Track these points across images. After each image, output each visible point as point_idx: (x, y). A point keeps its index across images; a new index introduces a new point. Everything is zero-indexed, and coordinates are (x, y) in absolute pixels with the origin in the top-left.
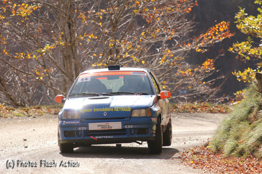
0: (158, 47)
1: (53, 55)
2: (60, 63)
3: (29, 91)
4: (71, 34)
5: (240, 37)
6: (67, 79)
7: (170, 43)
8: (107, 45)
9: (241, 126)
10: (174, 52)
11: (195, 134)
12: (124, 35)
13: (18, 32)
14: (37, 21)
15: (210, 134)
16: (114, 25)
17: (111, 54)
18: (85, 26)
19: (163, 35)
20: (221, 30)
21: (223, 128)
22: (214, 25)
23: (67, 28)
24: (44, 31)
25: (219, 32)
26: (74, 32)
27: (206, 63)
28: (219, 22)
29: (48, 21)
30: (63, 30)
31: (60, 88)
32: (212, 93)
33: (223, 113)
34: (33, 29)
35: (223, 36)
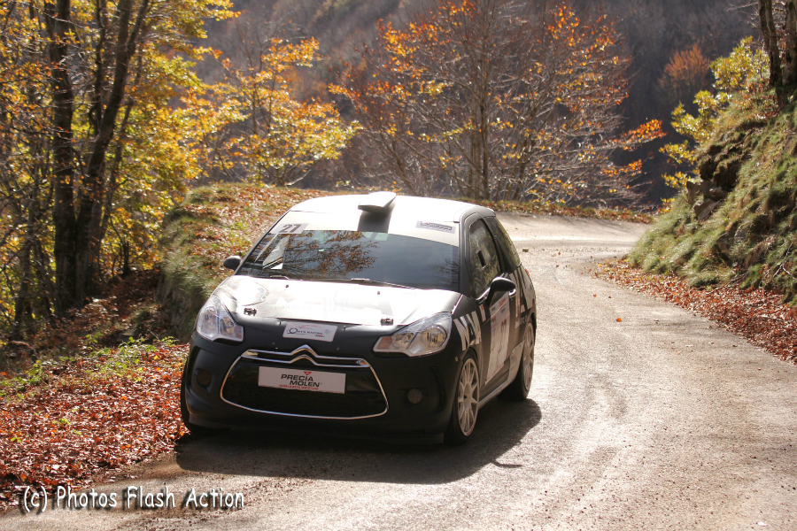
0: (580, 142)
1: (460, 141)
2: (468, 151)
3: (430, 179)
4: (483, 120)
5: (678, 138)
6: (474, 169)
7: (594, 139)
8: (522, 135)
9: (664, 239)
10: (598, 148)
11: (612, 244)
12: (543, 126)
13: (424, 111)
14: (446, 101)
15: (629, 246)
16: (532, 113)
17: (525, 145)
18: (500, 110)
19: (587, 130)
20: (652, 129)
21: (644, 240)
22: (644, 122)
23: (479, 112)
24: (452, 113)
25: (650, 131)
26: (486, 117)
27: (633, 165)
28: (649, 120)
29: (459, 103)
30: (474, 114)
31: (465, 179)
32: (636, 199)
33: (645, 223)
34: (441, 110)
35: (655, 135)
